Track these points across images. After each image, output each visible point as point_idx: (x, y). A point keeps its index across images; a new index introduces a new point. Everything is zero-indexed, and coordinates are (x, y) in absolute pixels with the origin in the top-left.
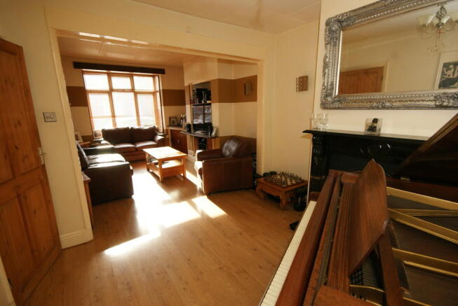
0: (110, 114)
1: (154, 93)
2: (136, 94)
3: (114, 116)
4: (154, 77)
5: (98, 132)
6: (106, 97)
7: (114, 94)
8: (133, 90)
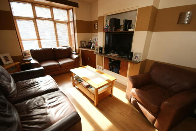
0: (36, 37)
1: (68, 23)
2: (55, 22)
3: (39, 39)
4: (68, 10)
5: (27, 52)
6: (31, 23)
7: (38, 21)
8: (52, 19)
